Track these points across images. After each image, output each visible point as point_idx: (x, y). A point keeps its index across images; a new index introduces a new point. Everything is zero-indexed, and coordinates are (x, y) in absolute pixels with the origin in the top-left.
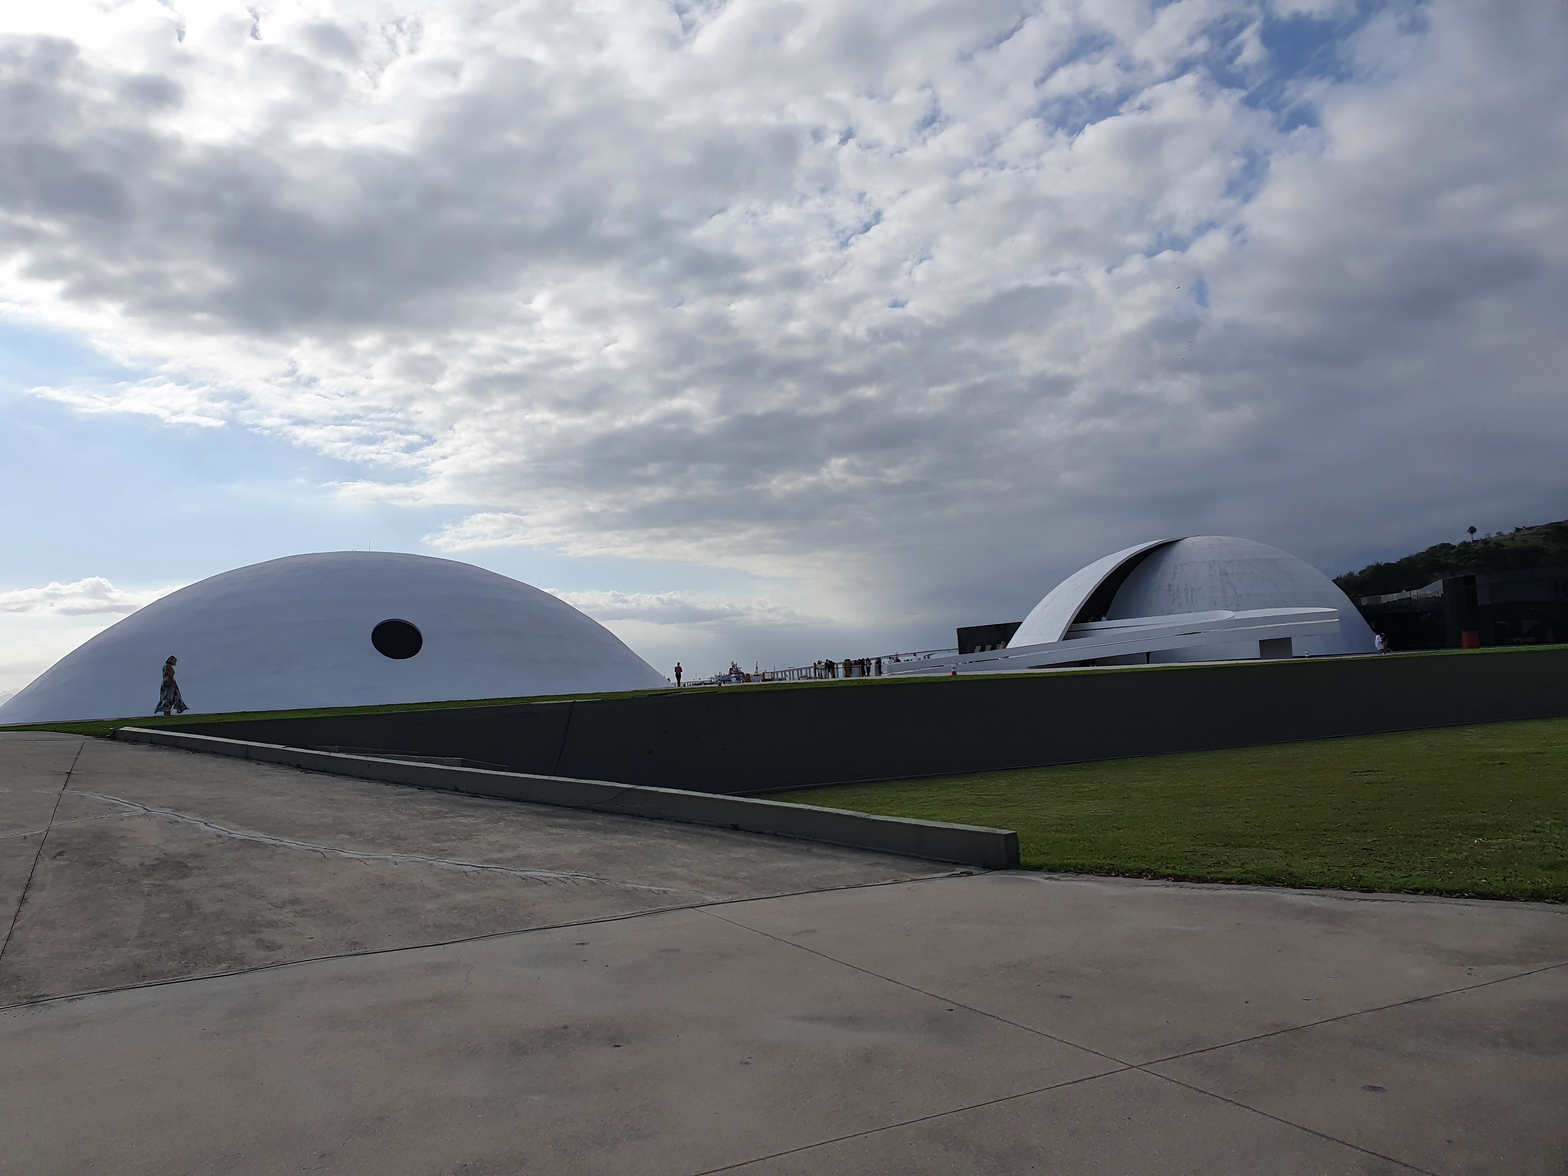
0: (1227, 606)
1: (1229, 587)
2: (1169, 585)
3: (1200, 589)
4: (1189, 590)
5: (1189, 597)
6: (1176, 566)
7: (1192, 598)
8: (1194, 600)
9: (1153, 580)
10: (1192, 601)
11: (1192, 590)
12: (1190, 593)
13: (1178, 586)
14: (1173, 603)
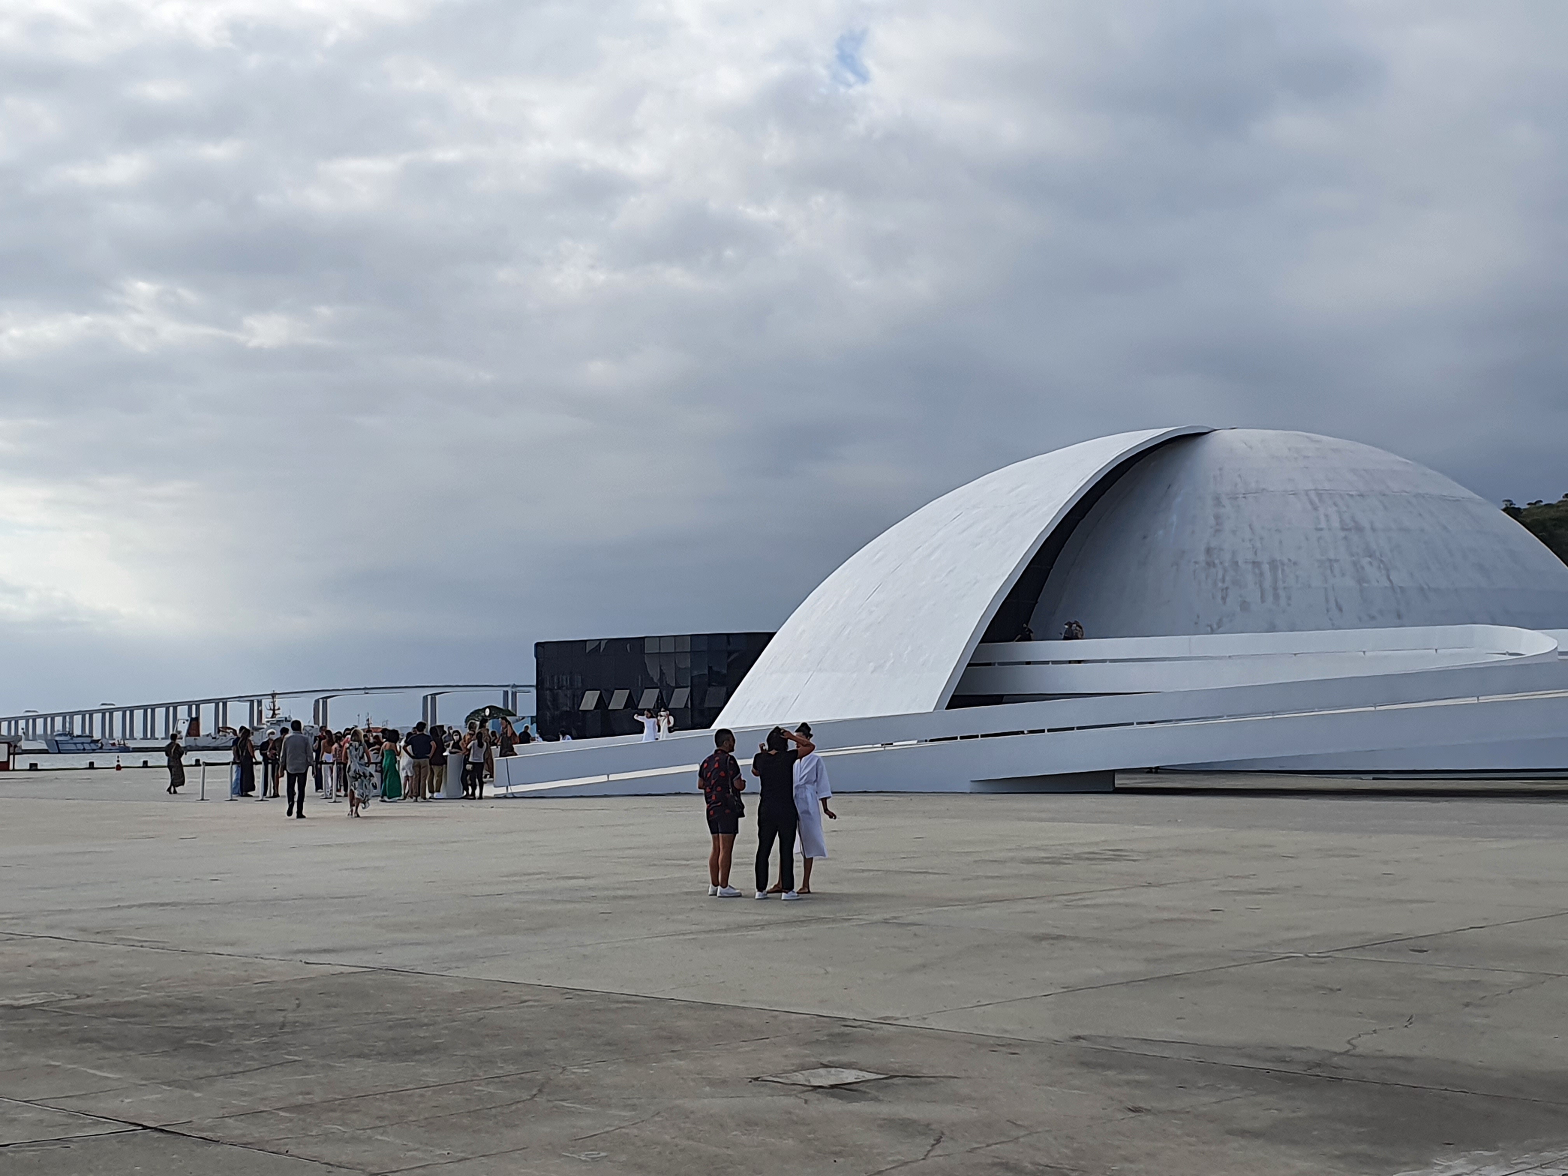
0: (1373, 618)
1: (1370, 563)
2: (1209, 551)
3: (1295, 563)
4: (1266, 567)
5: (1267, 584)
6: (1218, 501)
7: (1275, 589)
8: (1282, 593)
9: (1161, 532)
10: (1276, 597)
11: (1273, 564)
12: (1268, 574)
13: (1234, 553)
14: (1224, 599)
